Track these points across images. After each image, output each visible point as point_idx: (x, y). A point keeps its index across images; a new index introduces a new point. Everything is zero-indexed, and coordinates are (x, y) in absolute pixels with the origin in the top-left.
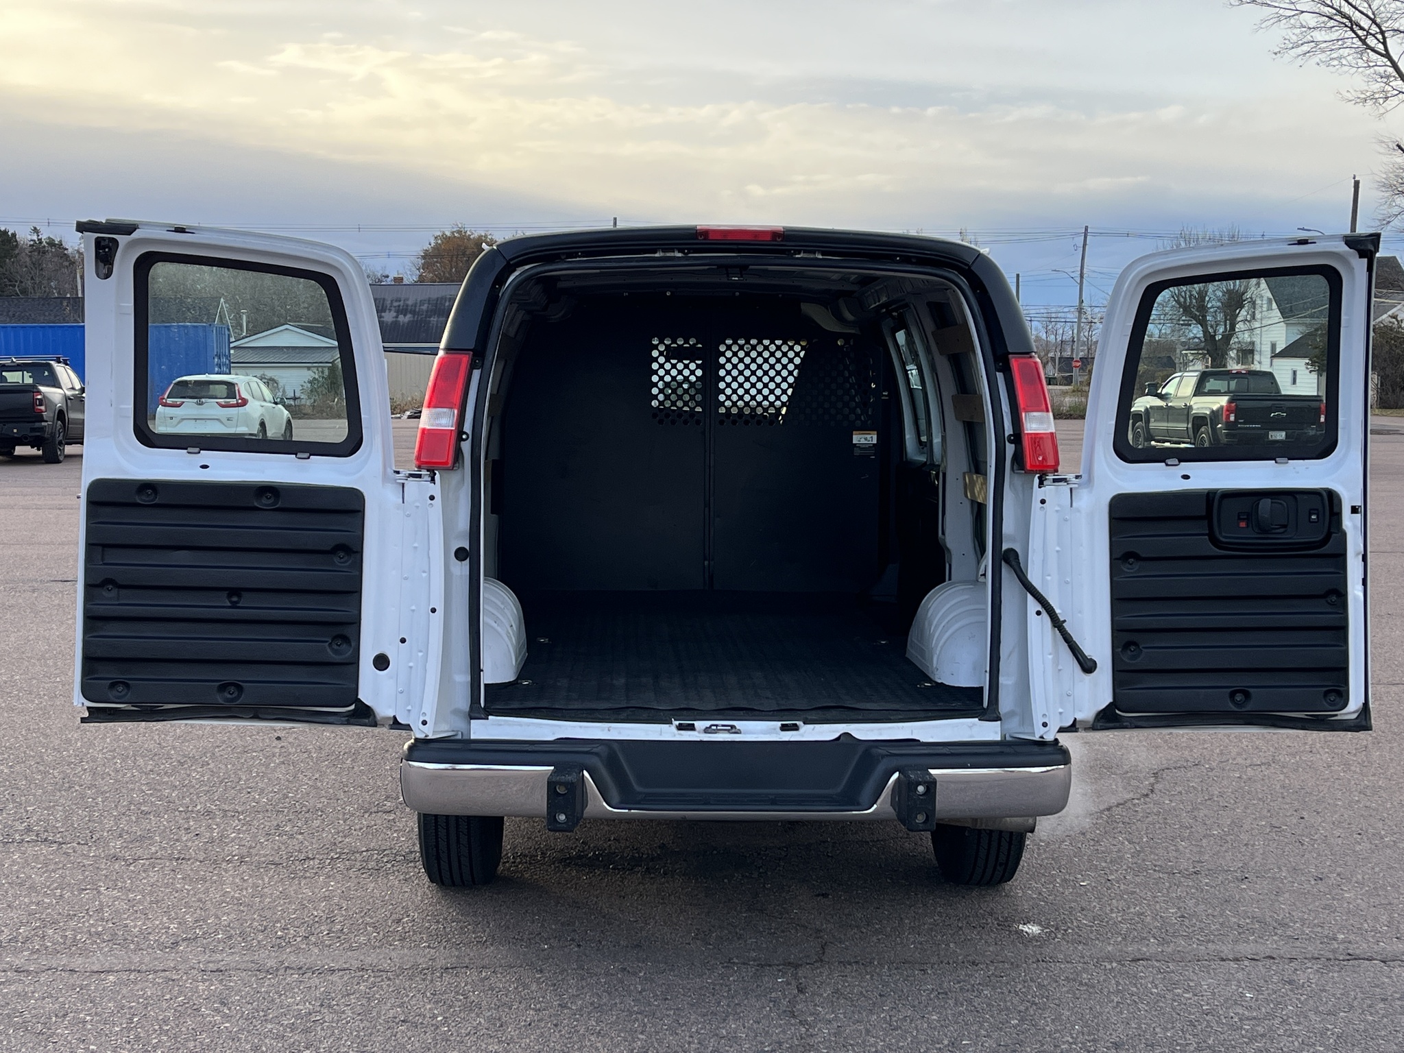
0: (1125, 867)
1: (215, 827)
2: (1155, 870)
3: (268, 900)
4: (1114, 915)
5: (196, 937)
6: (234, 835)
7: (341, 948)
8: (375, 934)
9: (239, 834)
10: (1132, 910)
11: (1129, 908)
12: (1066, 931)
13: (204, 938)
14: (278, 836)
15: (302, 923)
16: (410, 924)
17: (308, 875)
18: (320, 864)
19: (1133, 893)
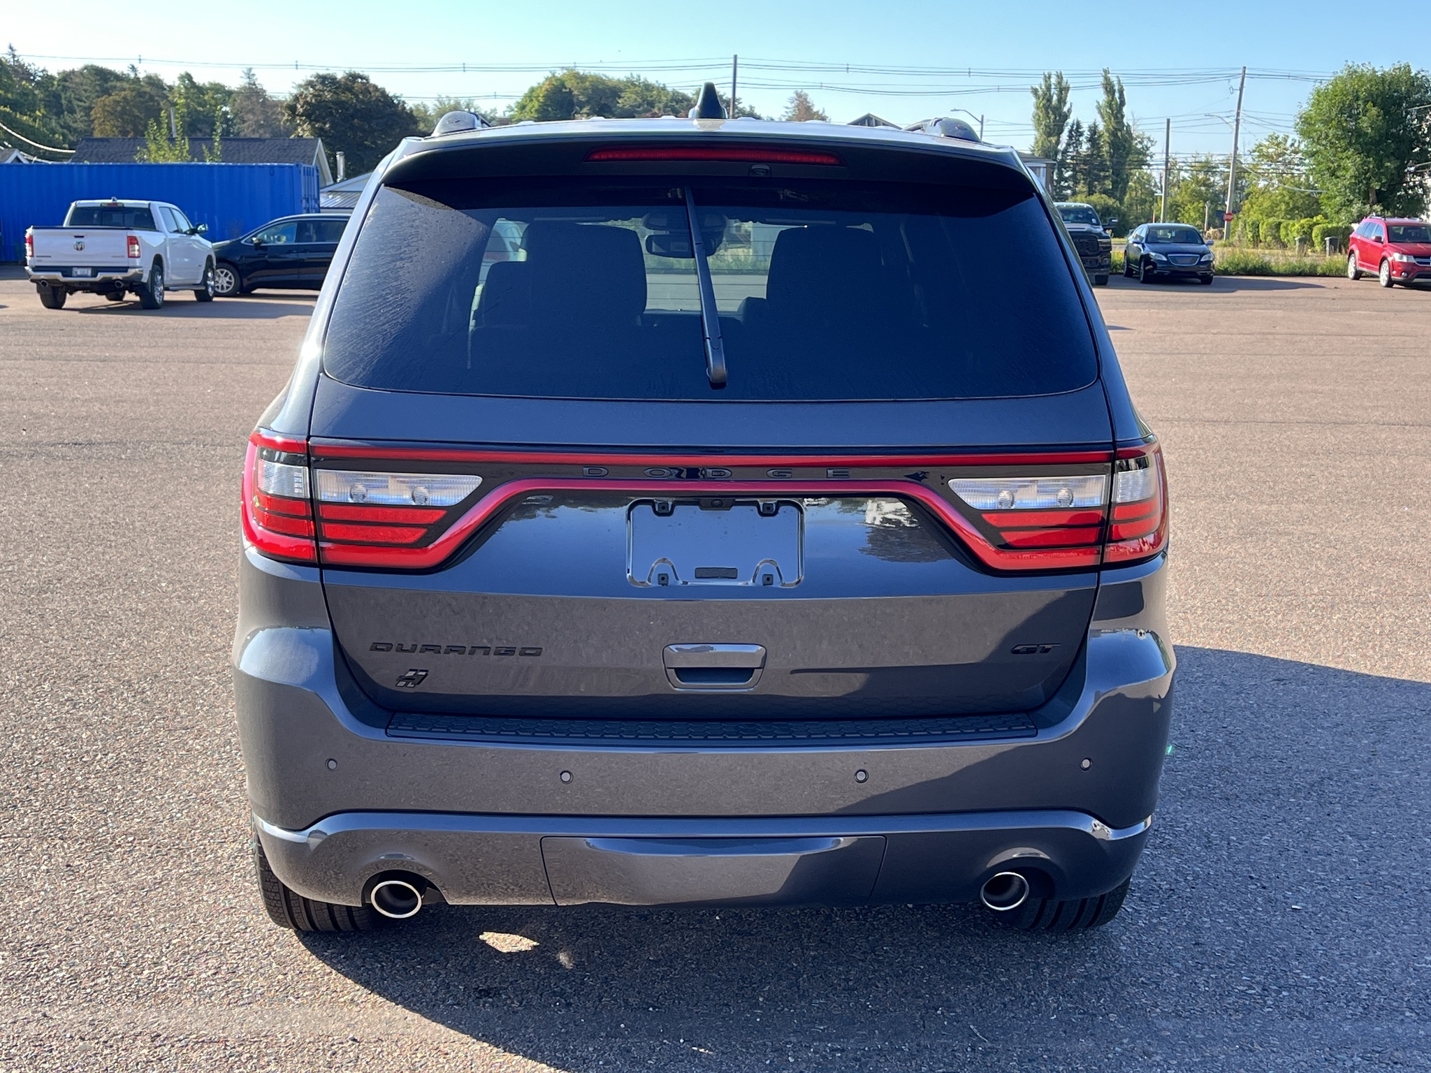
4: (1346, 965)
10: (1371, 956)
12: (1279, 992)
13: (38, 978)
19: (1369, 925)
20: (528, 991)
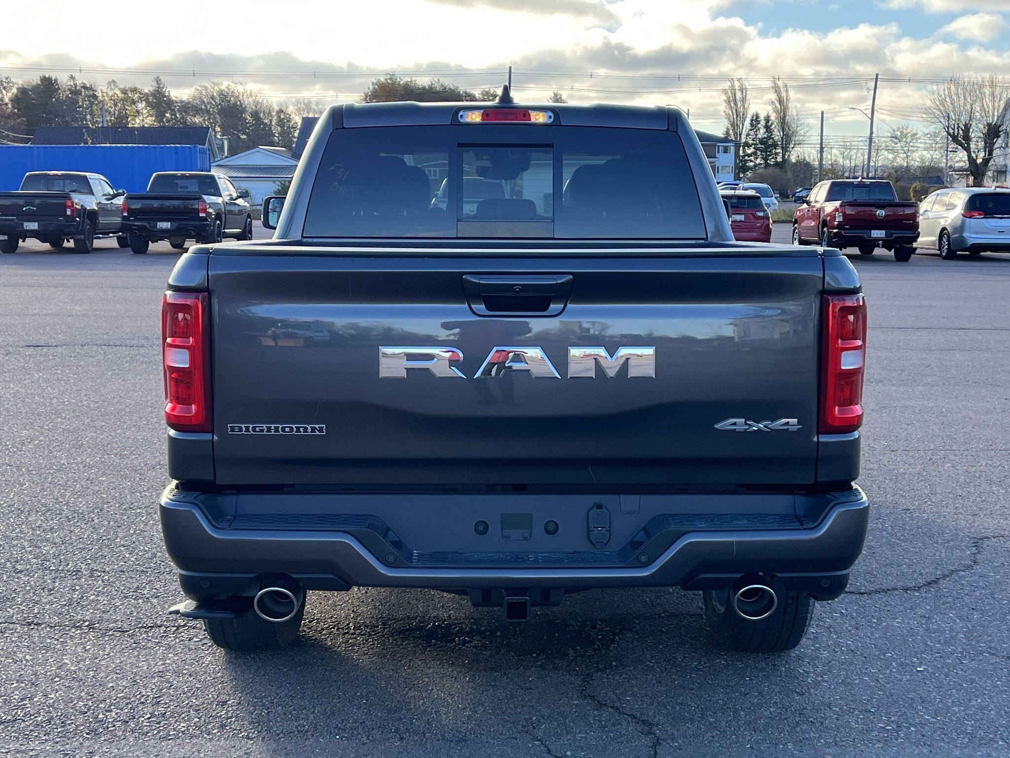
0: (959, 649)
1: (78, 588)
2: (990, 653)
3: (102, 674)
4: (956, 709)
5: (16, 720)
6: (93, 597)
7: (158, 736)
8: (197, 720)
9: (98, 596)
10: (974, 703)
11: (970, 701)
12: (909, 728)
13: (24, 721)
14: (134, 599)
15: (127, 704)
16: (234, 708)
17: (149, 645)
18: (165, 632)
19: (972, 681)
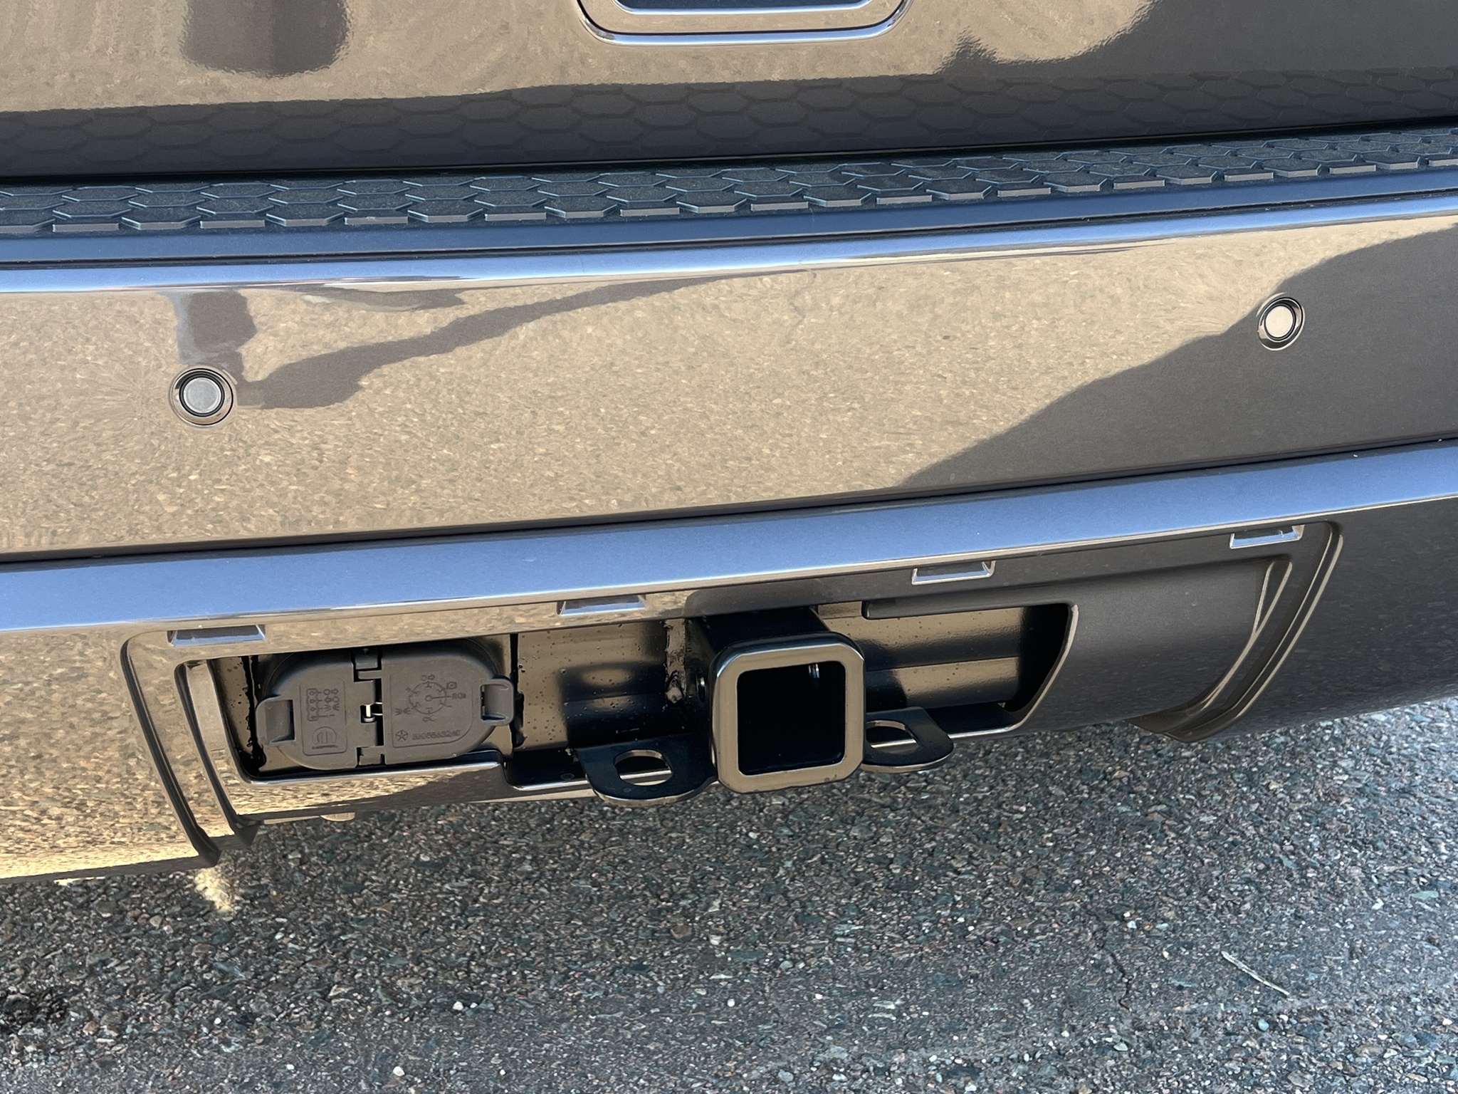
20: (137, 991)
